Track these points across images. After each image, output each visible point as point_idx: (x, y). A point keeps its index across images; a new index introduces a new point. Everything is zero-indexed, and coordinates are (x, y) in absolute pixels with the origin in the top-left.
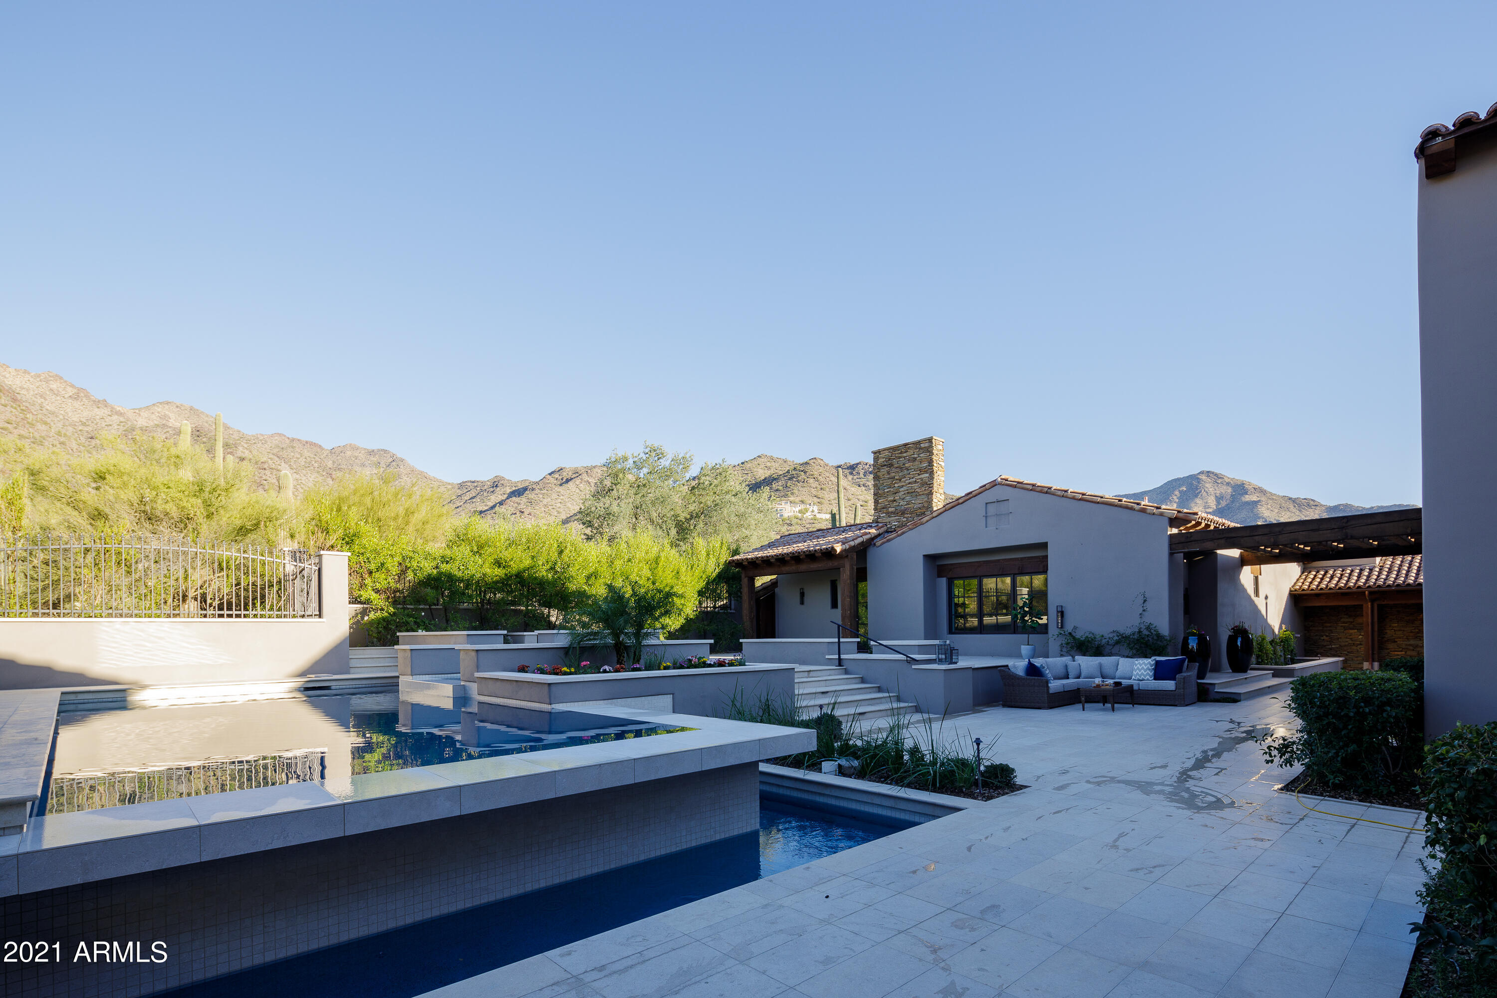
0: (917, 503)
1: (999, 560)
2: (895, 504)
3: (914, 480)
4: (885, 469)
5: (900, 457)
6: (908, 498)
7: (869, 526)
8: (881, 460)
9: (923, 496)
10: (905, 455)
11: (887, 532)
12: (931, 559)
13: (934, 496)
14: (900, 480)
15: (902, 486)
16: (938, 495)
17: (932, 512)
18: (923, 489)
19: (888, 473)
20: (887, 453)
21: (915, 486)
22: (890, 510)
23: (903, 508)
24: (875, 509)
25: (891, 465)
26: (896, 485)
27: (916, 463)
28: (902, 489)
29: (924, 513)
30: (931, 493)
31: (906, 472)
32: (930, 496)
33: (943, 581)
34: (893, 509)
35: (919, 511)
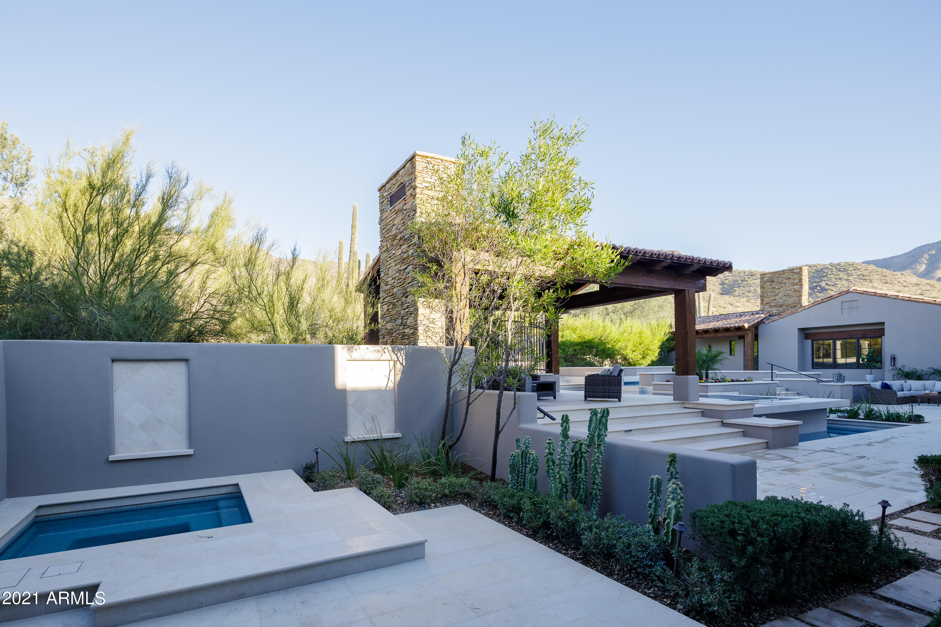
0: (791, 301)
1: (848, 331)
2: (775, 301)
3: (789, 289)
4: (769, 284)
5: (779, 277)
6: (785, 298)
7: (757, 313)
8: (765, 279)
9: (795, 298)
10: (782, 276)
11: (770, 316)
12: (801, 330)
13: (803, 297)
14: (779, 289)
15: (781, 292)
16: (805, 296)
17: (801, 306)
18: (796, 293)
19: (771, 285)
20: (770, 275)
21: (790, 292)
22: (772, 304)
23: (781, 303)
24: (762, 304)
25: (773, 281)
26: (776, 292)
27: (791, 280)
28: (781, 294)
29: (796, 306)
30: (801, 296)
31: (783, 285)
32: (800, 297)
33: (809, 341)
34: (774, 304)
35: (793, 305)
